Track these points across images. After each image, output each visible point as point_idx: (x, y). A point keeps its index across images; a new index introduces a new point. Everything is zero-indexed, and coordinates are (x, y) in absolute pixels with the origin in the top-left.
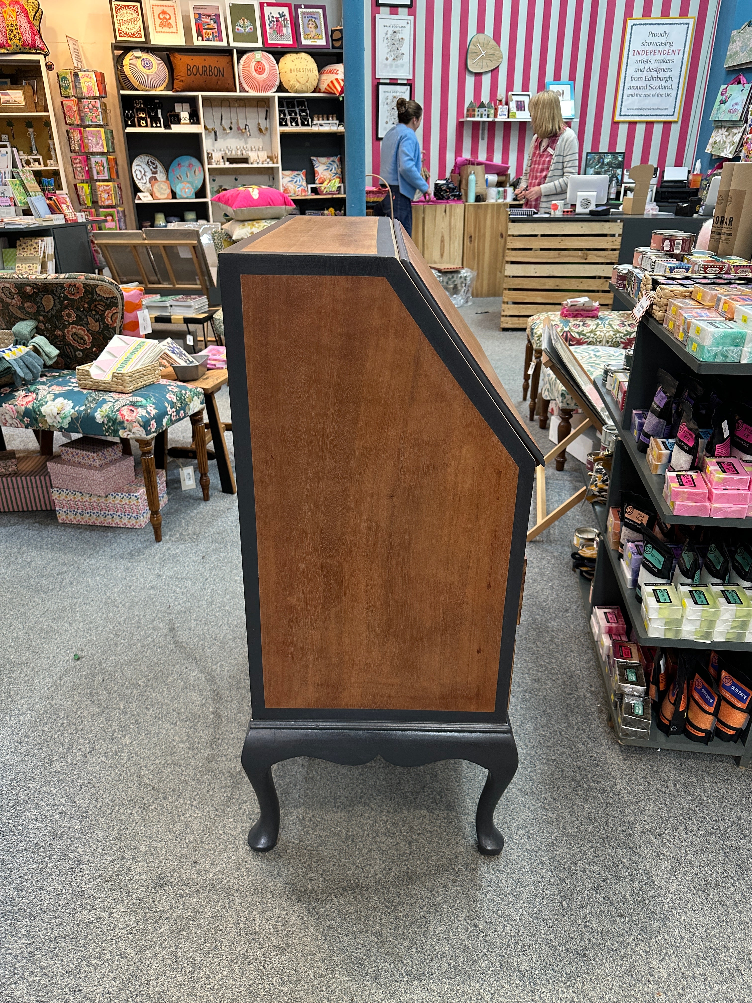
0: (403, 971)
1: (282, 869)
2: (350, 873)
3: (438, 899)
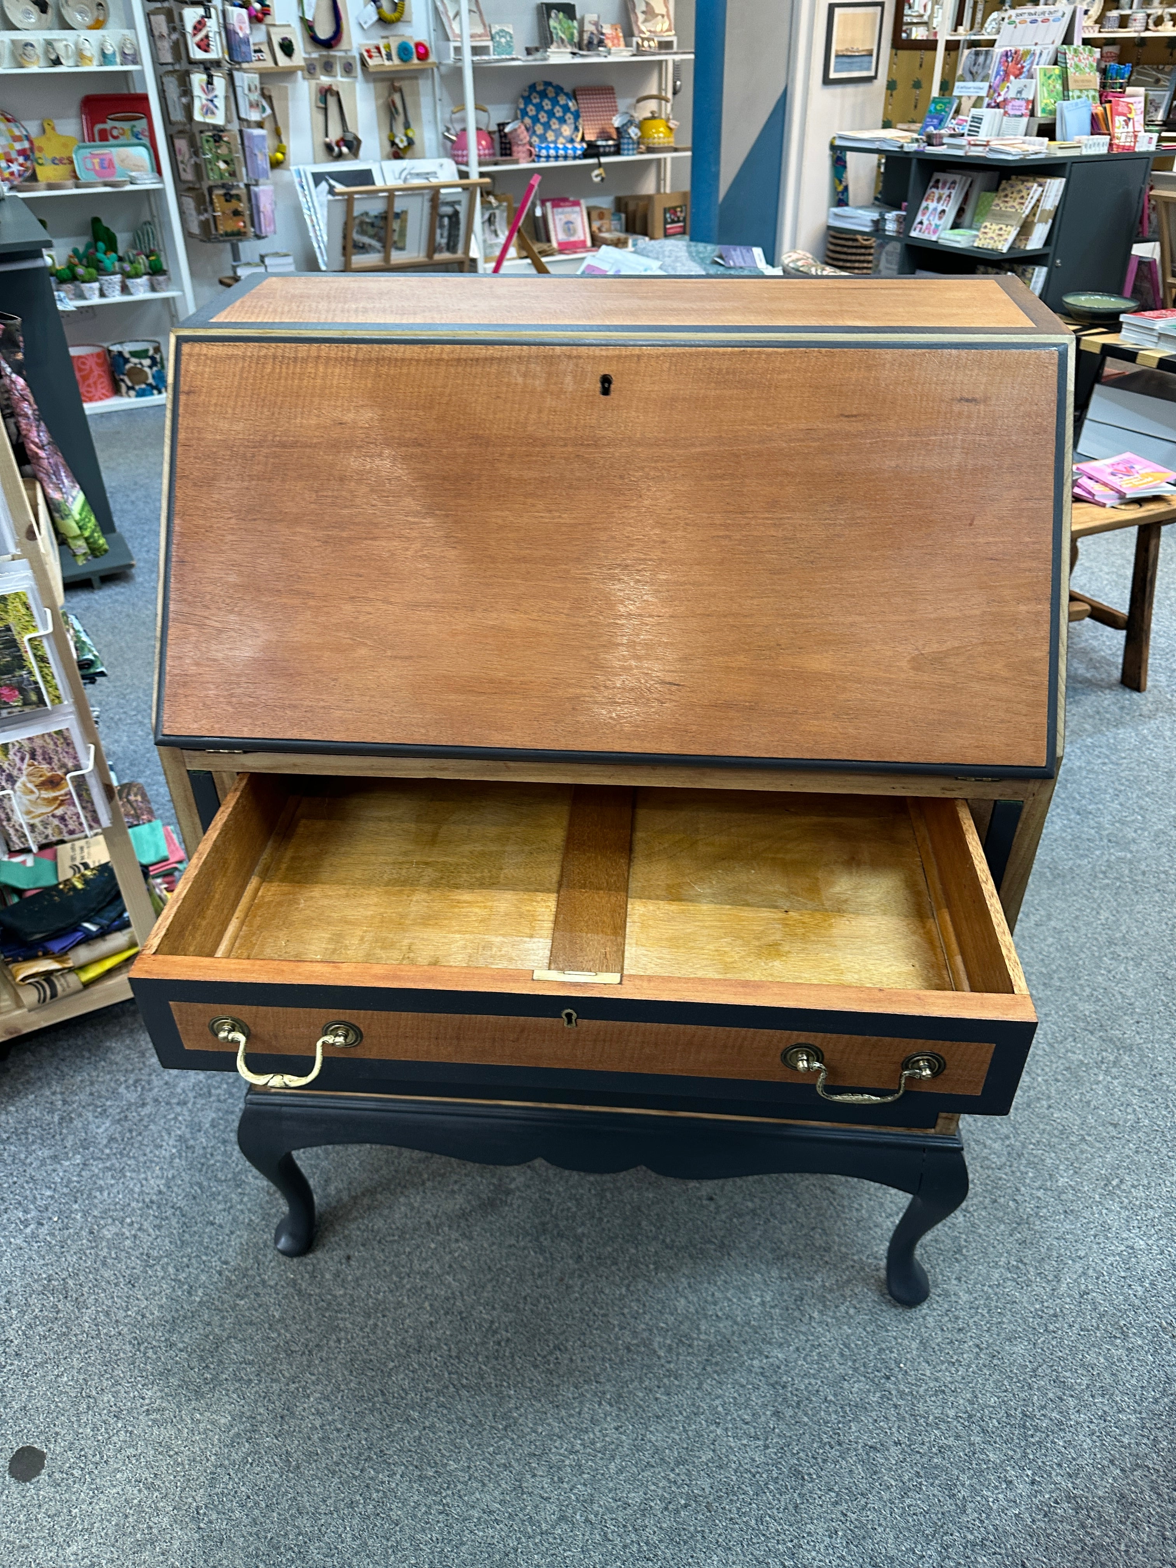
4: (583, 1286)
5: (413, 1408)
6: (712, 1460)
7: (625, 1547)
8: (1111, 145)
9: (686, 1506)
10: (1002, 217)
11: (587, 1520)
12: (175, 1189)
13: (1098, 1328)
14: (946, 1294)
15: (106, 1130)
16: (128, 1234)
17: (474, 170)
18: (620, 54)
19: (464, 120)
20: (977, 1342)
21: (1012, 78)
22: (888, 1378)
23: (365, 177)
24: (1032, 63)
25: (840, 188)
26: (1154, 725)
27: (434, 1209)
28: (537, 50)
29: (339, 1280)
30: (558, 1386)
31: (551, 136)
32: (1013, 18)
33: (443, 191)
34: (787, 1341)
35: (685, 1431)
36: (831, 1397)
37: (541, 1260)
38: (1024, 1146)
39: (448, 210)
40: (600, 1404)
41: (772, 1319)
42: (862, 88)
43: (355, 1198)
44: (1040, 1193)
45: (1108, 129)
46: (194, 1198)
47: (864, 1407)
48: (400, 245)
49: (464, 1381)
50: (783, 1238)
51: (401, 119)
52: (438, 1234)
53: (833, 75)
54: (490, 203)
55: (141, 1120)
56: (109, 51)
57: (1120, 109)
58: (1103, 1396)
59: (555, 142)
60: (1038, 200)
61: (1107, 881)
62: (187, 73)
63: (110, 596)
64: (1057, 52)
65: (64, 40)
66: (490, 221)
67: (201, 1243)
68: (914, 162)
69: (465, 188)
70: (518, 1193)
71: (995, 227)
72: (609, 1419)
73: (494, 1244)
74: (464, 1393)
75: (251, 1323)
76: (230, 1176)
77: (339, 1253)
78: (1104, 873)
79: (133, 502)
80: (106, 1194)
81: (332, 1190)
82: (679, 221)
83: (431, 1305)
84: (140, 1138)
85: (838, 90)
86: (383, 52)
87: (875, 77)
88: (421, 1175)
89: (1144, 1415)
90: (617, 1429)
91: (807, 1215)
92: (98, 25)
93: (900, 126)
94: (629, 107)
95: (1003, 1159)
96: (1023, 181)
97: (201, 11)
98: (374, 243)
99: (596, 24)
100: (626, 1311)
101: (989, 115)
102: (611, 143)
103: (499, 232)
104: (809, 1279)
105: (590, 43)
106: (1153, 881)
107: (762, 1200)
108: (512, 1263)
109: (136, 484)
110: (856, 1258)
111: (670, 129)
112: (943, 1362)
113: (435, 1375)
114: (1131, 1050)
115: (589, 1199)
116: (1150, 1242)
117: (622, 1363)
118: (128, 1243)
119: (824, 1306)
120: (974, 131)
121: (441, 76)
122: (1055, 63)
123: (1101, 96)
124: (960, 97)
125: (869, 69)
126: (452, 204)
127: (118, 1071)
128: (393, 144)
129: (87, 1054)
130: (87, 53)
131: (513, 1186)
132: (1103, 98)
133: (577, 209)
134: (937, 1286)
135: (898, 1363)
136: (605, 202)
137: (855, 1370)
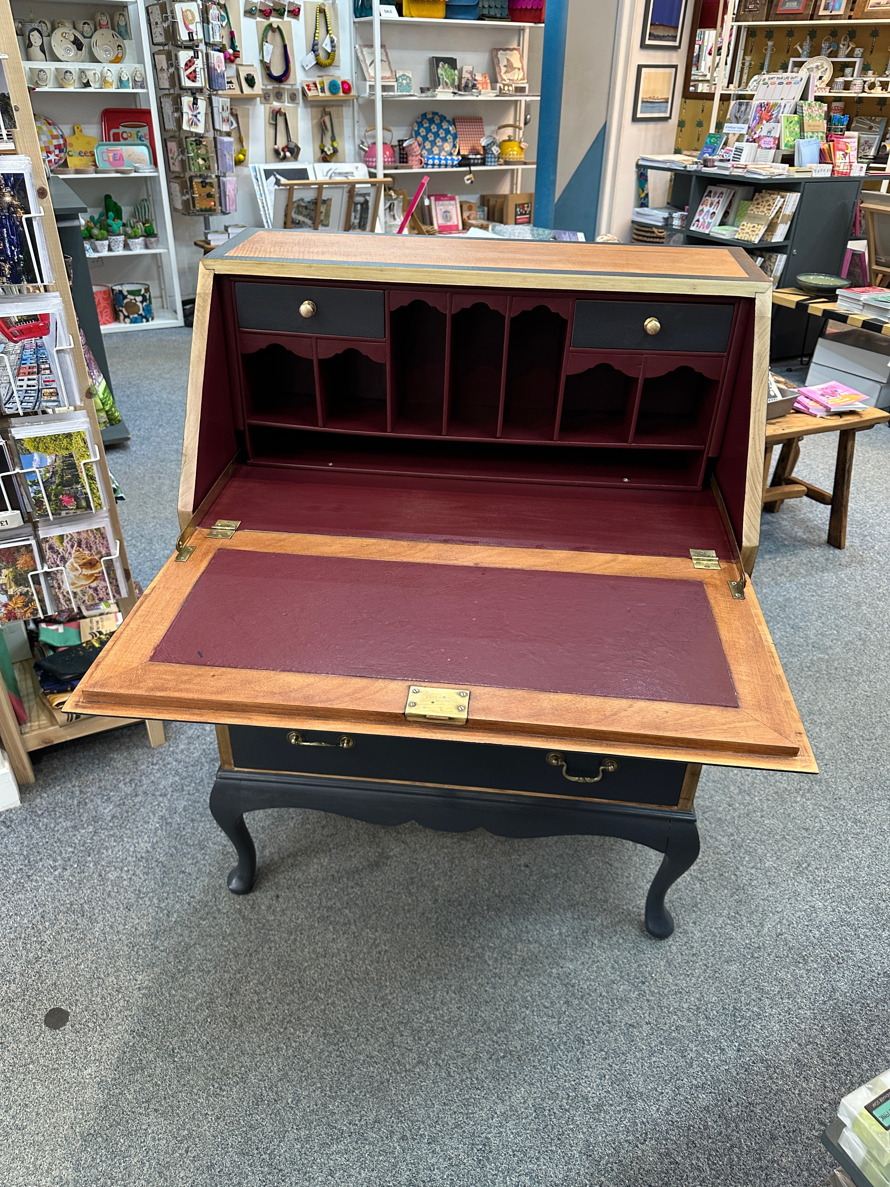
4: (438, 919)
5: (320, 992)
6: (523, 1030)
7: (462, 1081)
8: (833, 171)
9: (504, 1057)
10: (754, 218)
11: (437, 1064)
12: (158, 850)
13: (787, 956)
14: (686, 932)
15: (110, 811)
16: (125, 877)
17: (380, 172)
18: (487, 95)
19: (374, 137)
20: (705, 962)
21: (764, 122)
22: (644, 983)
23: (302, 174)
24: (778, 112)
25: (643, 195)
26: (848, 571)
27: (337, 867)
28: (428, 89)
29: (271, 910)
30: (419, 981)
31: (436, 150)
32: (766, 81)
33: (357, 186)
34: (576, 958)
35: (504, 1010)
36: (604, 994)
37: (410, 901)
38: (743, 840)
39: (361, 199)
40: (447, 993)
41: (566, 943)
42: (660, 125)
43: (283, 859)
44: (753, 871)
45: (831, 160)
46: (172, 856)
47: (626, 1000)
48: (325, 223)
49: (356, 976)
50: (576, 893)
51: (329, 134)
52: (340, 883)
53: (639, 115)
54: (391, 195)
55: (134, 805)
56: (124, 79)
57: (840, 147)
58: (789, 998)
59: (439, 154)
60: (781, 208)
61: (810, 673)
62: (180, 96)
63: (113, 460)
64: (796, 105)
65: (93, 69)
66: (390, 208)
67: (176, 884)
68: (694, 178)
69: (373, 184)
70: (394, 859)
71: (749, 225)
72: (453, 1002)
73: (377, 890)
74: (355, 983)
75: (210, 936)
76: (196, 842)
77: (271, 893)
78: (809, 667)
79: (128, 396)
80: (110, 851)
81: (267, 853)
82: (525, 214)
83: (334, 928)
84: (134, 817)
85: (642, 126)
86: (319, 87)
87: (670, 118)
88: (328, 845)
89: (816, 1011)
90: (458, 1008)
91: (592, 879)
92: (117, 60)
93: (685, 152)
94: (493, 132)
95: (729, 849)
96: (770, 194)
97: (191, 53)
98: (307, 220)
99: (471, 73)
100: (467, 935)
101: (747, 148)
102: (479, 156)
103: (396, 217)
104: (593, 920)
105: (466, 86)
106: (842, 674)
107: (562, 868)
108: (389, 902)
109: (130, 383)
110: (625, 907)
111: (522, 149)
112: (681, 974)
113: (335, 971)
114: (821, 782)
115: (443, 863)
116: (826, 904)
117: (463, 967)
118: (125, 883)
119: (602, 937)
120: (737, 158)
121: (359, 106)
122: (795, 113)
123: (827, 137)
124: (728, 134)
125: (665, 112)
126: (364, 195)
127: (119, 773)
128: (323, 151)
129: (97, 762)
130: (109, 79)
131: (391, 854)
132: (828, 138)
133: (453, 202)
134: (680, 927)
135: (650, 974)
136: (473, 199)
137: (622, 977)
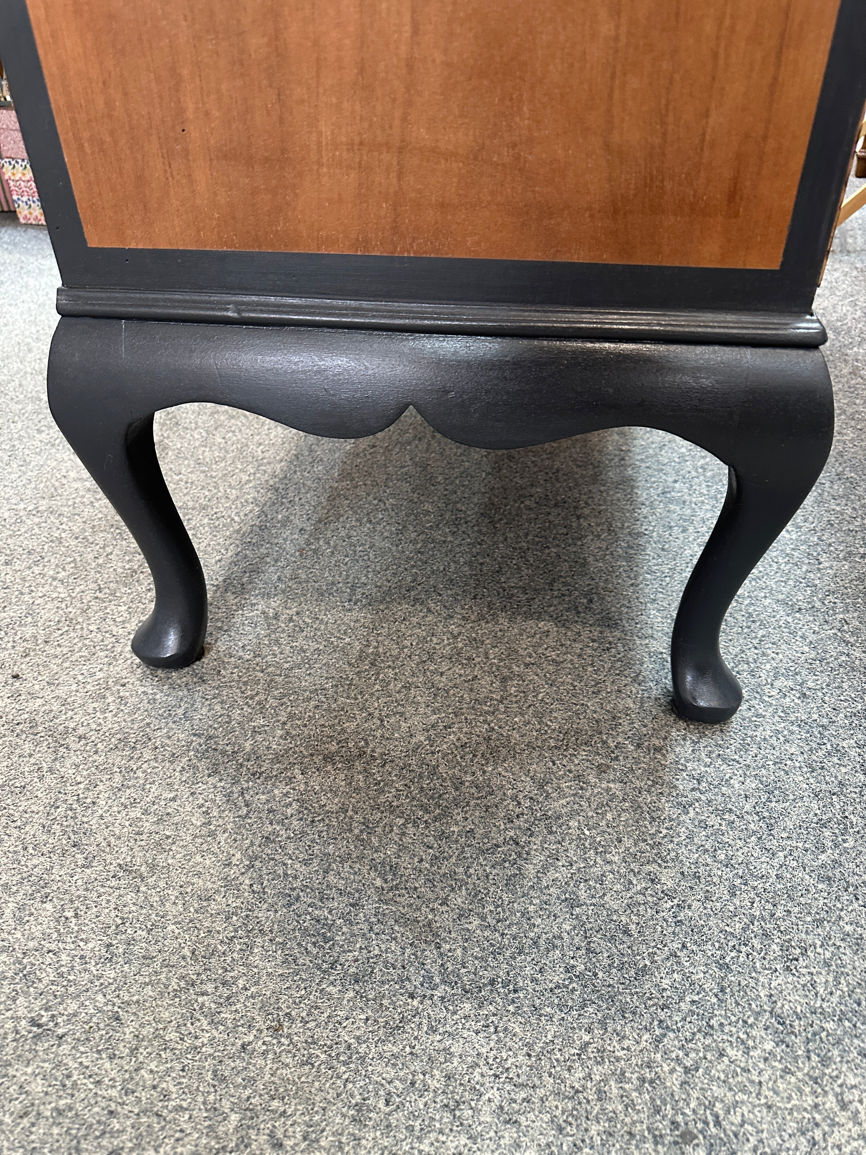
0: (435, 970)
1: (198, 705)
2: (350, 726)
3: (558, 805)
